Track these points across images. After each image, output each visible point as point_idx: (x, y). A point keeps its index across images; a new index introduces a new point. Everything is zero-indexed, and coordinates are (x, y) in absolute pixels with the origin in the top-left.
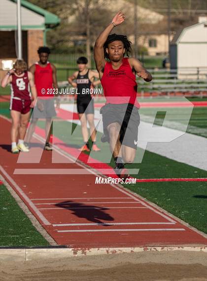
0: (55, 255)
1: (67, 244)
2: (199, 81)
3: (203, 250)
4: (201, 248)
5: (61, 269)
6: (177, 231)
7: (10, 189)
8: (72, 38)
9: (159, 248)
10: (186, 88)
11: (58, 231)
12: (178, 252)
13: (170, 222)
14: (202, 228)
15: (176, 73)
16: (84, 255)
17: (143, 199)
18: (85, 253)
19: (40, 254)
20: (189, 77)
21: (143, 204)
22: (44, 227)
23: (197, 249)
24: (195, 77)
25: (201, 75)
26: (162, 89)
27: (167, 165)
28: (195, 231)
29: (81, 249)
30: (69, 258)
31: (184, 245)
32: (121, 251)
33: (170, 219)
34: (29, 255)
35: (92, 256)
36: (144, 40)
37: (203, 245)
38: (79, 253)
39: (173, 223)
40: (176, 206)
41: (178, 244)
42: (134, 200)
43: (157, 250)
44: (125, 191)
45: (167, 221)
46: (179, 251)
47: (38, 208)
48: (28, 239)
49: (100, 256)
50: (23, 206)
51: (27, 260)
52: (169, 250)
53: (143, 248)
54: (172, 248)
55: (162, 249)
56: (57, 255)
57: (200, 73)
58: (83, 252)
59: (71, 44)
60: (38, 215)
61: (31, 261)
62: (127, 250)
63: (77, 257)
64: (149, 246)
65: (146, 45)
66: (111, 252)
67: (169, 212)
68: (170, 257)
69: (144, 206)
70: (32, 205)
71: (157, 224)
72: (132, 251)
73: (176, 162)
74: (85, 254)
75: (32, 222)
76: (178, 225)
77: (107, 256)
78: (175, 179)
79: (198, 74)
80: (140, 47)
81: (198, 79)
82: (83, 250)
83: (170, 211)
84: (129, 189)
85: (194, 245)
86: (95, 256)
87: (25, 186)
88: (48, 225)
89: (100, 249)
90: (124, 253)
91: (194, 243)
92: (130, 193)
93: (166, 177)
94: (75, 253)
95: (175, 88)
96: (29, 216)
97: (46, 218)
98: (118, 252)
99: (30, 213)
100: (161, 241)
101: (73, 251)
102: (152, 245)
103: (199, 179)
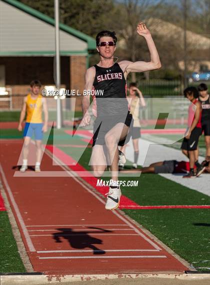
0: (30, 282)
1: (43, 271)
3: (177, 277)
6: (158, 258)
7: (11, 215)
9: (133, 275)
11: (40, 258)
12: (152, 279)
13: (156, 249)
16: (58, 281)
17: (140, 226)
19: (15, 280)
21: (137, 231)
22: (29, 254)
23: (172, 276)
27: (177, 192)
28: (177, 258)
29: (56, 276)
31: (158, 272)
32: (96, 278)
33: (156, 246)
34: (3, 282)
37: (178, 272)
38: (54, 280)
39: (158, 249)
40: (168, 233)
41: (153, 271)
42: (129, 227)
43: (131, 277)
44: (125, 218)
45: (154, 248)
47: (30, 235)
48: (7, 265)
49: (75, 283)
50: (17, 233)
53: (117, 275)
54: (146, 275)
55: (137, 276)
56: (32, 281)
58: (58, 279)
60: (27, 241)
62: (102, 277)
63: (51, 284)
64: (124, 273)
65: (197, 70)
66: (86, 278)
67: (159, 239)
69: (137, 233)
70: (25, 231)
71: (140, 252)
72: (106, 278)
73: (188, 189)
74: (60, 281)
75: (19, 249)
77: (81, 283)
78: (180, 206)
82: (58, 277)
83: (161, 238)
84: (129, 215)
85: (169, 272)
86: (69, 283)
87: (26, 213)
88: (32, 252)
89: (74, 275)
90: (98, 279)
92: (128, 220)
93: (171, 205)
94: (49, 280)
96: (18, 243)
97: (34, 245)
98: (93, 279)
99: (21, 240)
100: (137, 269)
101: (47, 278)
102: (127, 272)
103: (203, 206)
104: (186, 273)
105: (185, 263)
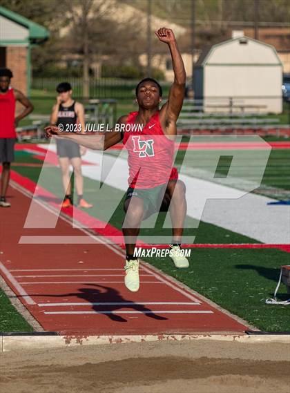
1: (58, 330)
2: (232, 115)
3: (237, 339)
4: (234, 337)
5: (49, 363)
6: (202, 314)
8: (64, 57)
9: (178, 336)
10: (215, 124)
11: (46, 313)
12: (204, 342)
13: (194, 302)
14: (235, 310)
15: (201, 104)
16: (79, 344)
17: (158, 271)
18: (81, 342)
19: (22, 342)
20: (219, 110)
21: (159, 278)
22: (27, 307)
23: (229, 338)
24: (226, 110)
25: (236, 107)
26: (183, 125)
28: (226, 313)
29: (76, 337)
30: (59, 348)
31: (211, 333)
32: (129, 340)
33: (193, 298)
34: (6, 344)
35: (90, 345)
36: (160, 61)
37: (237, 333)
38: (73, 342)
39: (198, 303)
40: (201, 281)
41: (203, 331)
43: (175, 339)
45: (190, 301)
46: (205, 340)
47: (19, 282)
48: (5, 322)
49: (101, 346)
51: (4, 350)
52: (192, 339)
53: (157, 337)
54: (196, 336)
55: (182, 337)
56: (44, 344)
57: (235, 104)
58: (79, 341)
59: (63, 65)
60: (19, 290)
61: (9, 352)
62: (137, 338)
63: (70, 347)
64: (165, 334)
65: (163, 67)
66: (115, 340)
67: (192, 288)
68: (193, 348)
69: (160, 281)
70: (10, 277)
71: (176, 305)
72: (142, 340)
74: (81, 344)
76: (204, 306)
77: (109, 346)
78: (201, 244)
79: (231, 105)
80: (154, 70)
81: (231, 112)
82: (78, 338)
83: (194, 287)
85: (225, 333)
86: (94, 346)
87: (2, 253)
88: (32, 305)
90: (132, 342)
91: (224, 330)
94: (68, 342)
95: (201, 124)
96: (6, 293)
97: (30, 296)
98: (125, 341)
99: (9, 288)
100: (182, 327)
101: (65, 340)
102: (170, 333)
103: (231, 244)
104: (248, 334)
105: (240, 321)
